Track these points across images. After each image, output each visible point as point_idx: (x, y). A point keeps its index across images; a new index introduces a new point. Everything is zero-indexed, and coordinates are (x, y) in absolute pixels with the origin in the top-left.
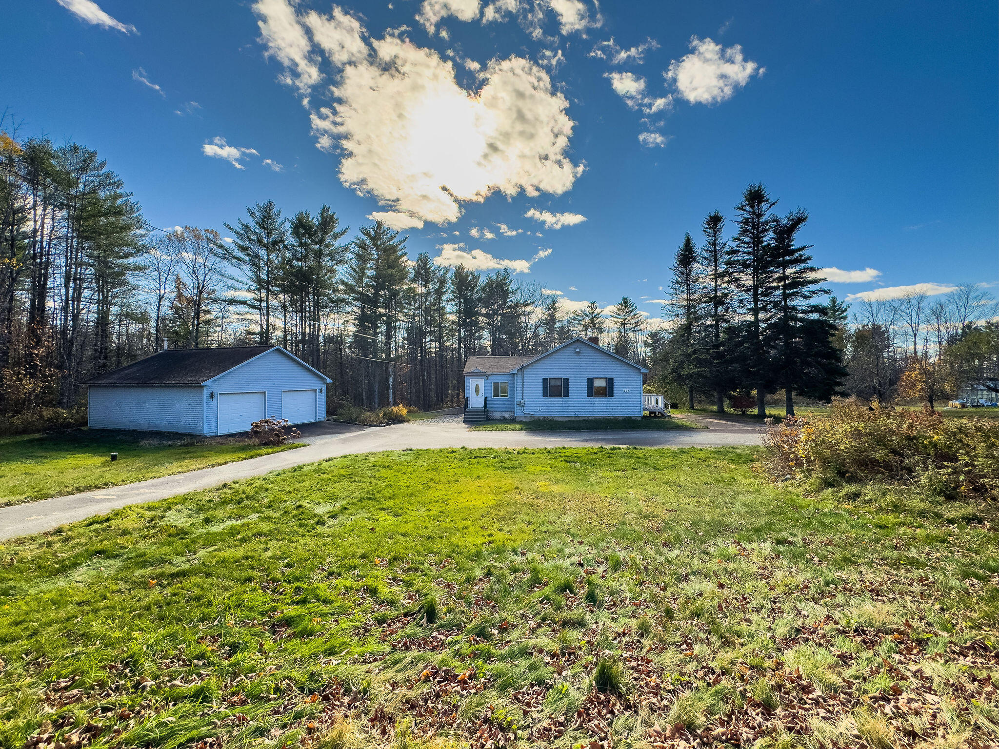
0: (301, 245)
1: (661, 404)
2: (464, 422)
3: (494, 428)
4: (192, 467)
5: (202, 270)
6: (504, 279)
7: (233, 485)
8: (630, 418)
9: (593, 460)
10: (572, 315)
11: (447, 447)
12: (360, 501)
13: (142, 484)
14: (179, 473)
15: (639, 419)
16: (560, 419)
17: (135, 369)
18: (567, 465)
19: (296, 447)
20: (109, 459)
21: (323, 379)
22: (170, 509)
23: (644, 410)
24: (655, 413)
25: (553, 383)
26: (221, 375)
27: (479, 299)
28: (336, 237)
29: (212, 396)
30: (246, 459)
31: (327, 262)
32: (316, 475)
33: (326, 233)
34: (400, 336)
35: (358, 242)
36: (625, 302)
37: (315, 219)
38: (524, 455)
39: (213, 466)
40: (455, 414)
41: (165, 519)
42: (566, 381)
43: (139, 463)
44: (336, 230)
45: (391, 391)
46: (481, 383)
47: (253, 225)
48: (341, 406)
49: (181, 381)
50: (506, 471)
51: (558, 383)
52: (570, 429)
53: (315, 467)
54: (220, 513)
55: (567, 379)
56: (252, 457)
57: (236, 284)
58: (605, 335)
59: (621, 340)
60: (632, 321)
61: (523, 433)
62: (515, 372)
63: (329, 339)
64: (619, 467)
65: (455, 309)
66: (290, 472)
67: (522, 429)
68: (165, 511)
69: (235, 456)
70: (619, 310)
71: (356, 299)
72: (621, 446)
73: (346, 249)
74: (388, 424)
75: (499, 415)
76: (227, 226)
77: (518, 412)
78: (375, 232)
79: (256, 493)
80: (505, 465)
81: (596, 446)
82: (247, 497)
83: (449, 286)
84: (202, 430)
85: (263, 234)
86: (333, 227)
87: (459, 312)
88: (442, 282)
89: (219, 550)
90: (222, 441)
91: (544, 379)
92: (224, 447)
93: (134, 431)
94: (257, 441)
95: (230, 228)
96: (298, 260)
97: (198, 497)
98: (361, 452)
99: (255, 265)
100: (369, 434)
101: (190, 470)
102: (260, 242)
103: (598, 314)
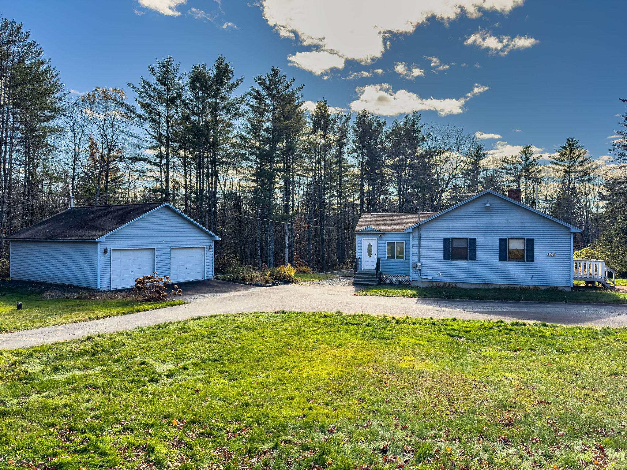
0: (198, 99)
1: (601, 273)
2: (354, 284)
3: (383, 293)
4: (75, 319)
5: (110, 130)
6: (413, 124)
7: (97, 339)
8: (556, 288)
9: (484, 335)
10: (500, 163)
11: (322, 311)
12: (205, 362)
13: (29, 332)
14: (63, 323)
15: (568, 290)
16: (465, 286)
17: (45, 226)
18: (450, 339)
19: (175, 305)
20: (16, 308)
21: (212, 236)
22: (31, 355)
23: (576, 278)
24: (593, 283)
25: (456, 244)
26: (114, 231)
27: (384, 149)
28: (231, 88)
29: (105, 251)
30: (124, 314)
31: (222, 115)
32: (177, 334)
33: (221, 85)
34: (299, 192)
35: (253, 92)
36: (571, 145)
37: (211, 72)
38: (403, 325)
39: (93, 319)
40: (348, 276)
41: (25, 365)
42: (473, 242)
43: (37, 313)
44: (231, 82)
45: (287, 250)
46: (374, 242)
47: (153, 82)
48: (230, 265)
49: (80, 237)
50: (375, 341)
51: (463, 244)
52: (472, 298)
53: (179, 326)
54: (71, 364)
55: (475, 239)
56: (130, 313)
57: (140, 142)
58: (542, 187)
59: (565, 193)
60: (581, 168)
61: (415, 300)
62: (411, 231)
63: (230, 196)
64: (513, 345)
65: (357, 162)
66: (154, 328)
67: (414, 296)
68: (26, 357)
69: (114, 311)
70: (562, 154)
71: (254, 154)
72: (527, 322)
73: (242, 101)
74: (274, 284)
75: (395, 278)
76: (130, 85)
77: (413, 276)
78: (271, 80)
79: (113, 347)
80: (377, 335)
81: (495, 319)
82: (103, 351)
83: (352, 136)
84: (97, 284)
85: (163, 91)
86: (228, 79)
87: (362, 164)
88: (343, 132)
89: (49, 397)
90: (112, 296)
91: (445, 240)
92: (111, 301)
93: (44, 282)
94: (141, 298)
95: (133, 87)
96: (196, 115)
97: (61, 347)
98: (232, 313)
99: (154, 121)
100: (251, 293)
101: (72, 322)
102: (160, 98)
103: (534, 161)
